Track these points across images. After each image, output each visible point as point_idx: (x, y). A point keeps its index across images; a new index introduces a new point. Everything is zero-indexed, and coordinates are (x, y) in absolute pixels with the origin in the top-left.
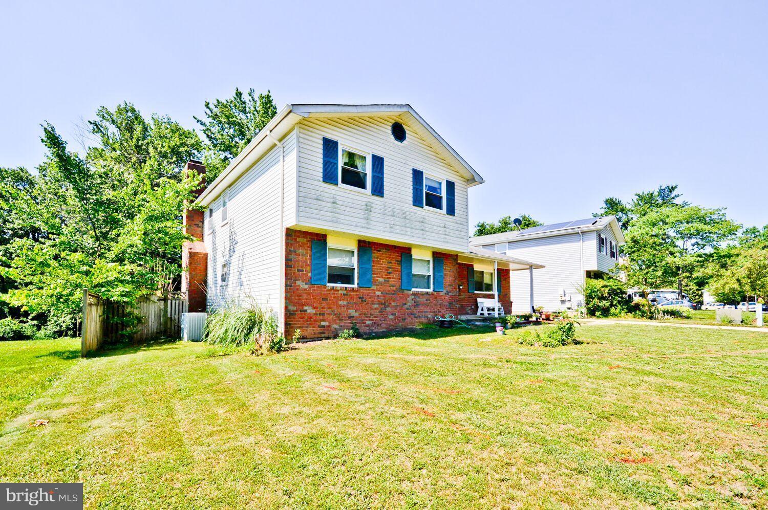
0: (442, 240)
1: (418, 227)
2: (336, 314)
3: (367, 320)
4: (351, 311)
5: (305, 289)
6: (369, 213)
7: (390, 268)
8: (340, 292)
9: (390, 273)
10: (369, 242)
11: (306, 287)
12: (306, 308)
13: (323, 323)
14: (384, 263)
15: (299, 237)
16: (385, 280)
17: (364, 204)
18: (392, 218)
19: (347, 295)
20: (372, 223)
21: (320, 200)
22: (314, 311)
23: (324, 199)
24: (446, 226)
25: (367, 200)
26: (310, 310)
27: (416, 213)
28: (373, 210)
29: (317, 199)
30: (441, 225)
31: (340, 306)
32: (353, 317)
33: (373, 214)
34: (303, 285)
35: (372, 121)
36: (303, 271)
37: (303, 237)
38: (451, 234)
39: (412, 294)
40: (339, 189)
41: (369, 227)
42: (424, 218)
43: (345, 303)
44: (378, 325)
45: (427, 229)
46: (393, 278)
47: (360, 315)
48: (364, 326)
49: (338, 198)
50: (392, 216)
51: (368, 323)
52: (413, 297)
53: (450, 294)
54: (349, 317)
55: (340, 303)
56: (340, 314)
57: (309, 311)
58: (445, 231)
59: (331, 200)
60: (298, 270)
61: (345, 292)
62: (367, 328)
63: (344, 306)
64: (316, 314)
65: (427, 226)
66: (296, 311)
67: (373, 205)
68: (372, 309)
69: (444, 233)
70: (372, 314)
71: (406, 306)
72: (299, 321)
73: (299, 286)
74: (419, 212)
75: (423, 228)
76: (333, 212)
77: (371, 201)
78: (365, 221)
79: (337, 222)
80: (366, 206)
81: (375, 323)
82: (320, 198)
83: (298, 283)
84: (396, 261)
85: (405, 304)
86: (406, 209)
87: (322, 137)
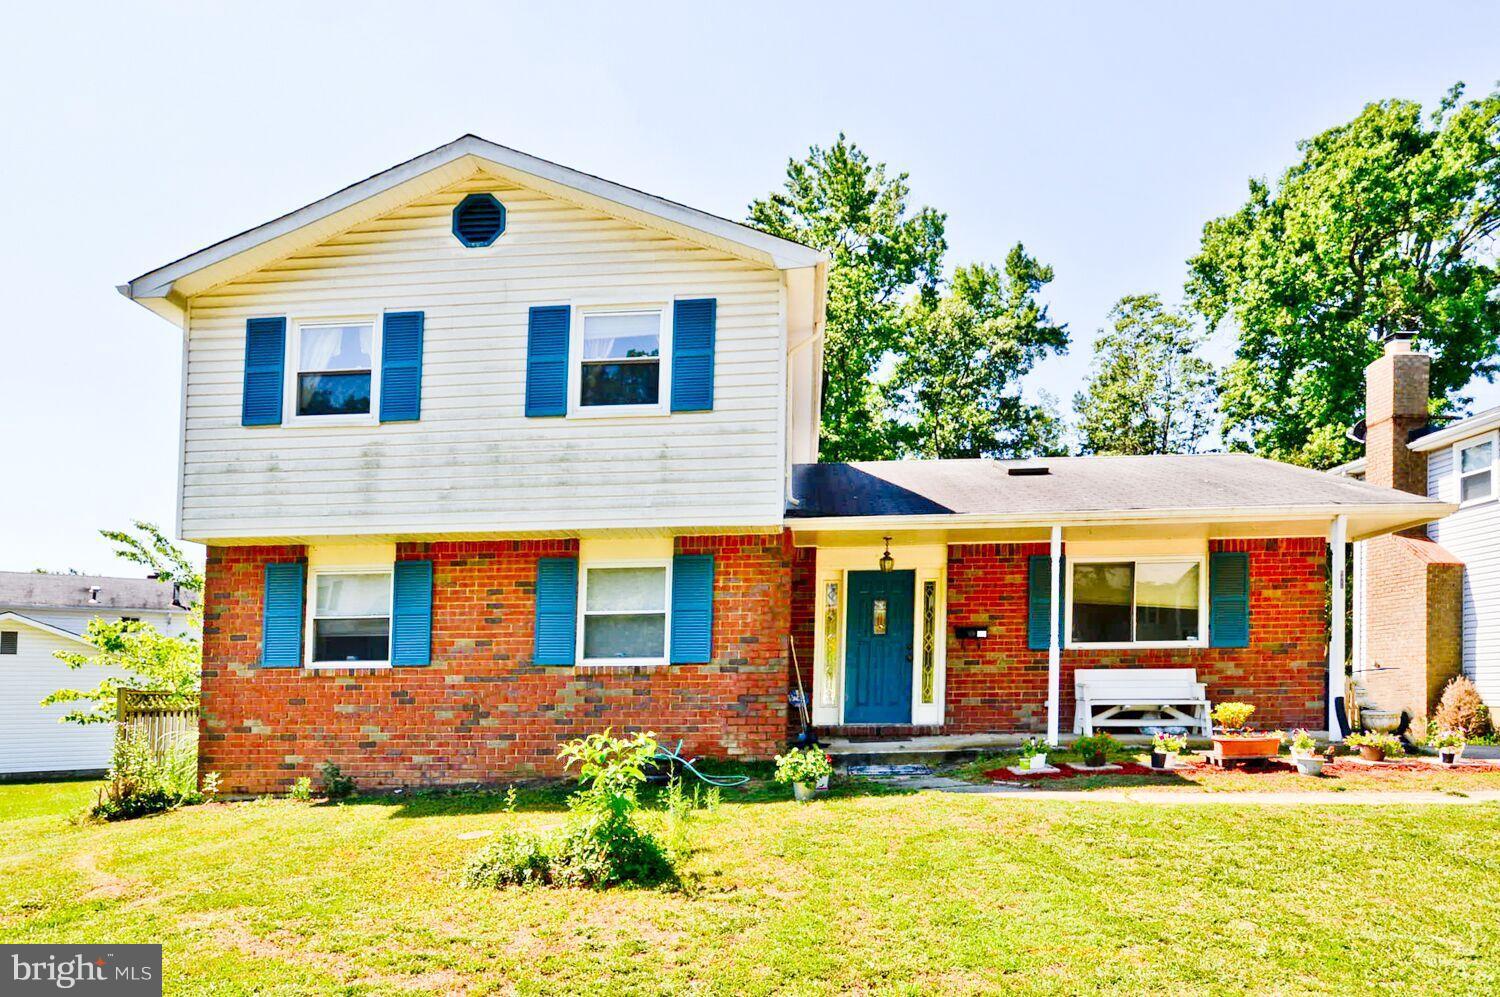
0: (648, 501)
1: (544, 479)
2: (324, 737)
3: (415, 753)
4: (371, 727)
5: (249, 681)
6: (373, 472)
7: (496, 606)
8: (339, 682)
9: (493, 621)
10: (427, 545)
11: (251, 674)
12: (247, 723)
13: (289, 759)
14: (477, 595)
15: (237, 561)
16: (478, 644)
17: (358, 451)
18: (448, 471)
19: (360, 687)
20: (381, 497)
21: (235, 471)
22: (268, 730)
23: (247, 466)
24: (669, 452)
25: (367, 440)
26: (258, 728)
27: (541, 438)
28: (384, 461)
29: (228, 471)
30: (646, 454)
31: (339, 716)
32: (373, 744)
33: (382, 473)
34: (241, 670)
35: (391, 224)
36: (245, 638)
37: (246, 560)
38: (692, 476)
39: (579, 677)
40: (286, 433)
41: (369, 510)
42: (569, 447)
43: (350, 709)
44: (450, 767)
45: (583, 478)
46: (506, 635)
47: (395, 737)
48: (406, 768)
49: (282, 454)
50: (448, 464)
51: (418, 759)
52: (581, 685)
53: (743, 669)
54: (362, 745)
55: (337, 708)
56: (336, 737)
57: (255, 730)
58: (664, 469)
59: (265, 465)
60: (234, 638)
61: (352, 682)
62: (418, 774)
63: (348, 717)
64: (271, 738)
65: (581, 467)
66: (226, 730)
67: (386, 450)
68: (432, 723)
69: (658, 475)
70: (434, 738)
71: (550, 714)
72: (231, 752)
73: (234, 673)
74: (548, 433)
75: (566, 477)
76: (270, 493)
77: (379, 438)
78: (361, 496)
79: (278, 515)
80: (365, 455)
81: (440, 759)
82: (237, 465)
83: (232, 666)
84: (519, 584)
85: (551, 707)
86: (496, 435)
87: (245, 322)
